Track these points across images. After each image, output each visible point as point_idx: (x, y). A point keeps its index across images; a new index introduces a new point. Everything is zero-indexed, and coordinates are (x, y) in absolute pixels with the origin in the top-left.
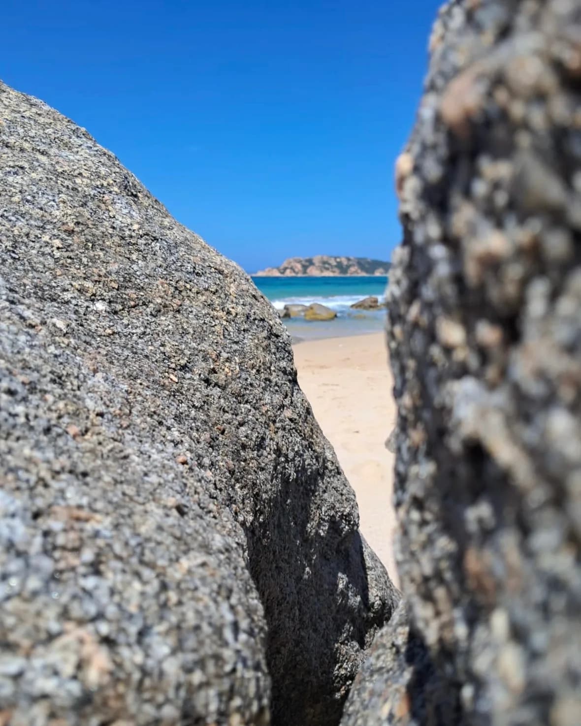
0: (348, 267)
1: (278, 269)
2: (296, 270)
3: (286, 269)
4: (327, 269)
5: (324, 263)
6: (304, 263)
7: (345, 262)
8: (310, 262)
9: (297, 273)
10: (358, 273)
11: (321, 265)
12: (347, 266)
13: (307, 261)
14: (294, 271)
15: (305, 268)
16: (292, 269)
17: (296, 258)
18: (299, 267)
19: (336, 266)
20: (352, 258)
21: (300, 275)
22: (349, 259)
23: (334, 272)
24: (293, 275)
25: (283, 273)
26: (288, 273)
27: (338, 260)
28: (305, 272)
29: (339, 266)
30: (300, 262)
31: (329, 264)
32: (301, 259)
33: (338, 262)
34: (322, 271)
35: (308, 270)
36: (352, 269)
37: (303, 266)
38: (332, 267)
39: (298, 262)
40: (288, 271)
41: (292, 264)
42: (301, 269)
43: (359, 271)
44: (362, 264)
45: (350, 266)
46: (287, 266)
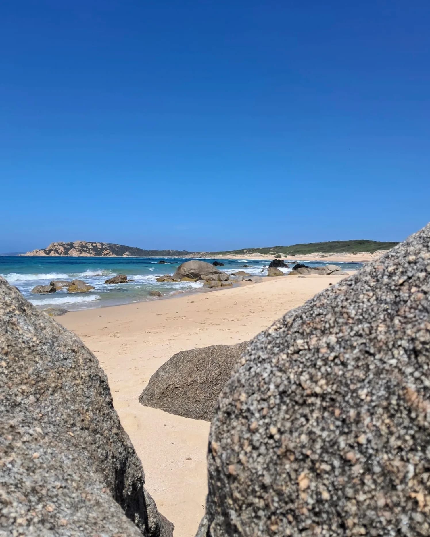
0: (102, 250)
1: (44, 250)
2: (60, 251)
3: (51, 250)
4: (86, 251)
5: (83, 246)
6: (65, 246)
7: (100, 247)
8: (71, 246)
10: (110, 255)
11: (80, 248)
12: (101, 249)
13: (68, 244)
14: (58, 253)
15: (67, 250)
16: (56, 251)
17: (59, 242)
18: (62, 248)
19: (92, 249)
20: (105, 243)
21: (61, 255)
22: (102, 244)
23: (91, 254)
24: (57, 255)
25: (48, 254)
26: (52, 254)
27: (94, 245)
28: (67, 253)
29: (95, 249)
31: (87, 248)
32: (64, 243)
33: (93, 246)
34: (81, 253)
35: (69, 252)
36: (105, 252)
37: (65, 248)
38: (89, 250)
39: (61, 246)
40: (53, 252)
41: (56, 247)
42: (63, 250)
43: (111, 253)
44: (113, 248)
45: (104, 249)
46: (51, 248)
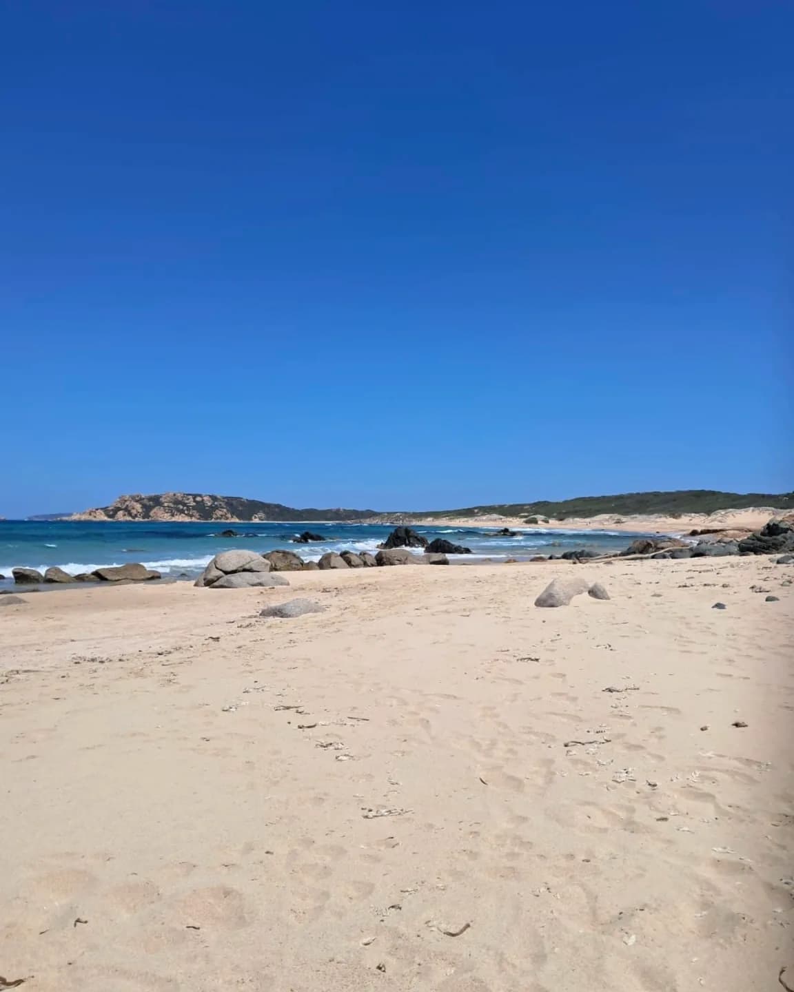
0: (214, 508)
1: (105, 510)
2: (134, 512)
3: (117, 510)
4: (182, 512)
5: (177, 502)
6: (145, 501)
7: (209, 503)
8: (156, 501)
9: (136, 516)
10: (227, 518)
11: (172, 505)
12: (211, 507)
13: (150, 499)
14: (130, 514)
15: (147, 509)
16: (127, 511)
17: (134, 495)
18: (138, 506)
19: (194, 508)
20: (218, 496)
21: (137, 519)
22: (214, 498)
23: (191, 516)
24: (129, 518)
25: (113, 516)
26: (121, 516)
27: (198, 499)
28: (146, 515)
29: (200, 507)
30: (139, 500)
31: (184, 505)
32: (143, 497)
33: (197, 502)
34: (173, 515)
35: (151, 514)
36: (219, 513)
37: (144, 506)
38: (188, 510)
39: (137, 501)
40: (120, 513)
41: (127, 503)
42: (140, 510)
43: (229, 515)
44: (233, 505)
45: (216, 508)
46: (119, 505)
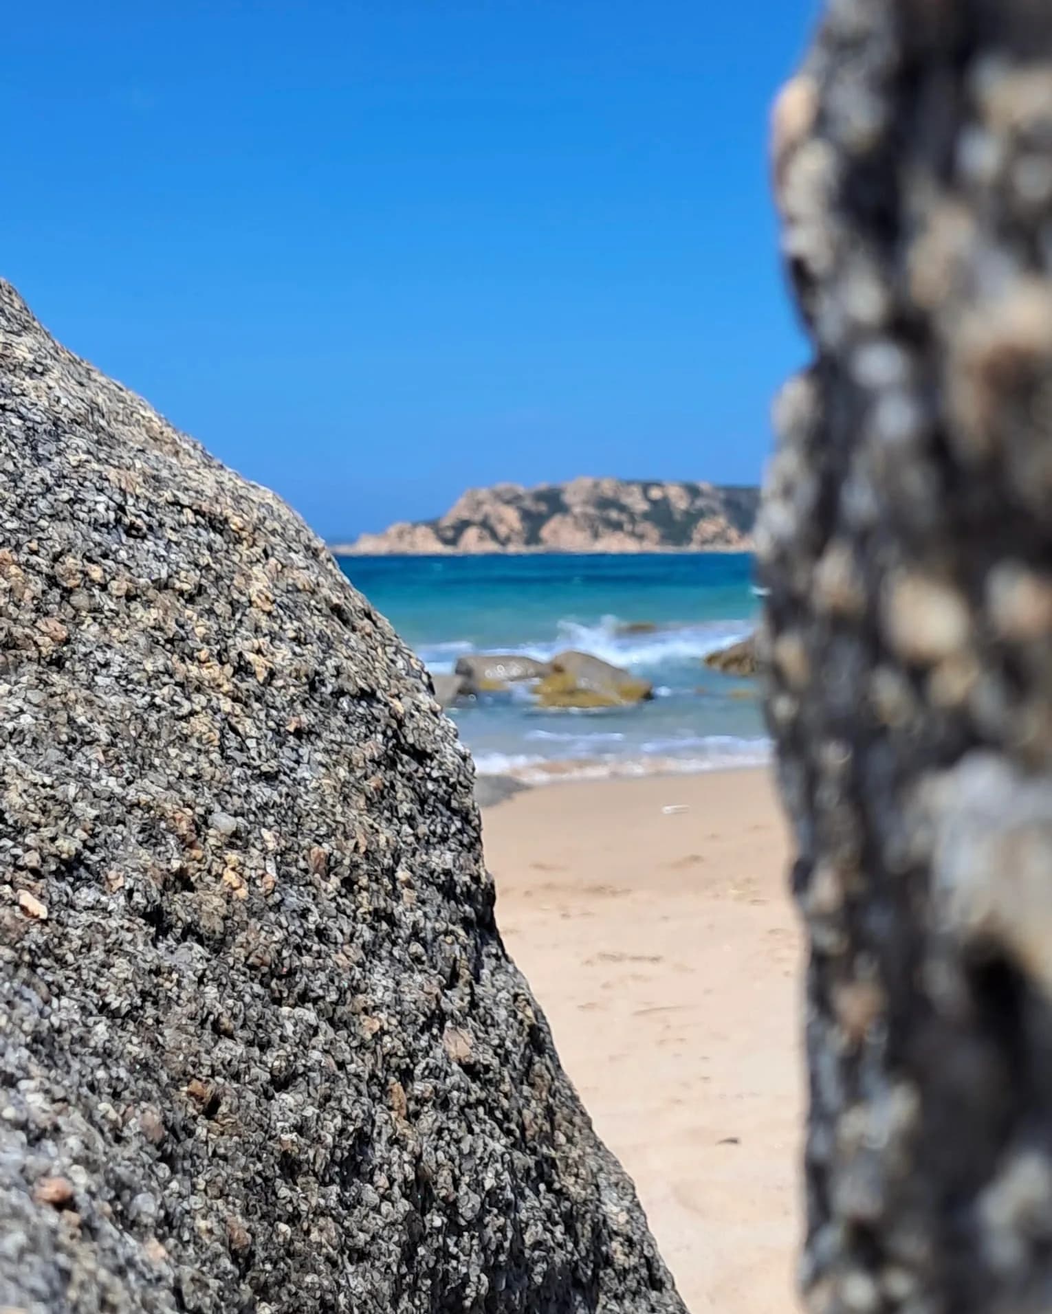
0: (694, 517)
1: (434, 525)
2: (502, 530)
3: (462, 526)
4: (617, 526)
5: (605, 503)
6: (528, 504)
7: (680, 502)
8: (554, 502)
9: (505, 542)
10: (728, 542)
11: (591, 510)
12: (687, 513)
13: (540, 497)
14: (494, 535)
15: (533, 522)
16: (486, 526)
17: (501, 486)
18: (511, 517)
19: (646, 516)
20: (704, 486)
21: (512, 549)
22: (693, 491)
23: (641, 537)
24: (491, 547)
25: (452, 542)
26: (472, 543)
27: (655, 493)
28: (533, 537)
29: (660, 513)
30: (513, 500)
31: (622, 508)
32: (521, 490)
33: (654, 503)
34: (596, 536)
35: (545, 532)
36: (708, 527)
37: (526, 515)
38: (632, 519)
39: (508, 502)
40: (471, 534)
41: (487, 508)
42: (517, 525)
43: (730, 534)
44: (742, 507)
45: (699, 515)
46: (466, 515)
